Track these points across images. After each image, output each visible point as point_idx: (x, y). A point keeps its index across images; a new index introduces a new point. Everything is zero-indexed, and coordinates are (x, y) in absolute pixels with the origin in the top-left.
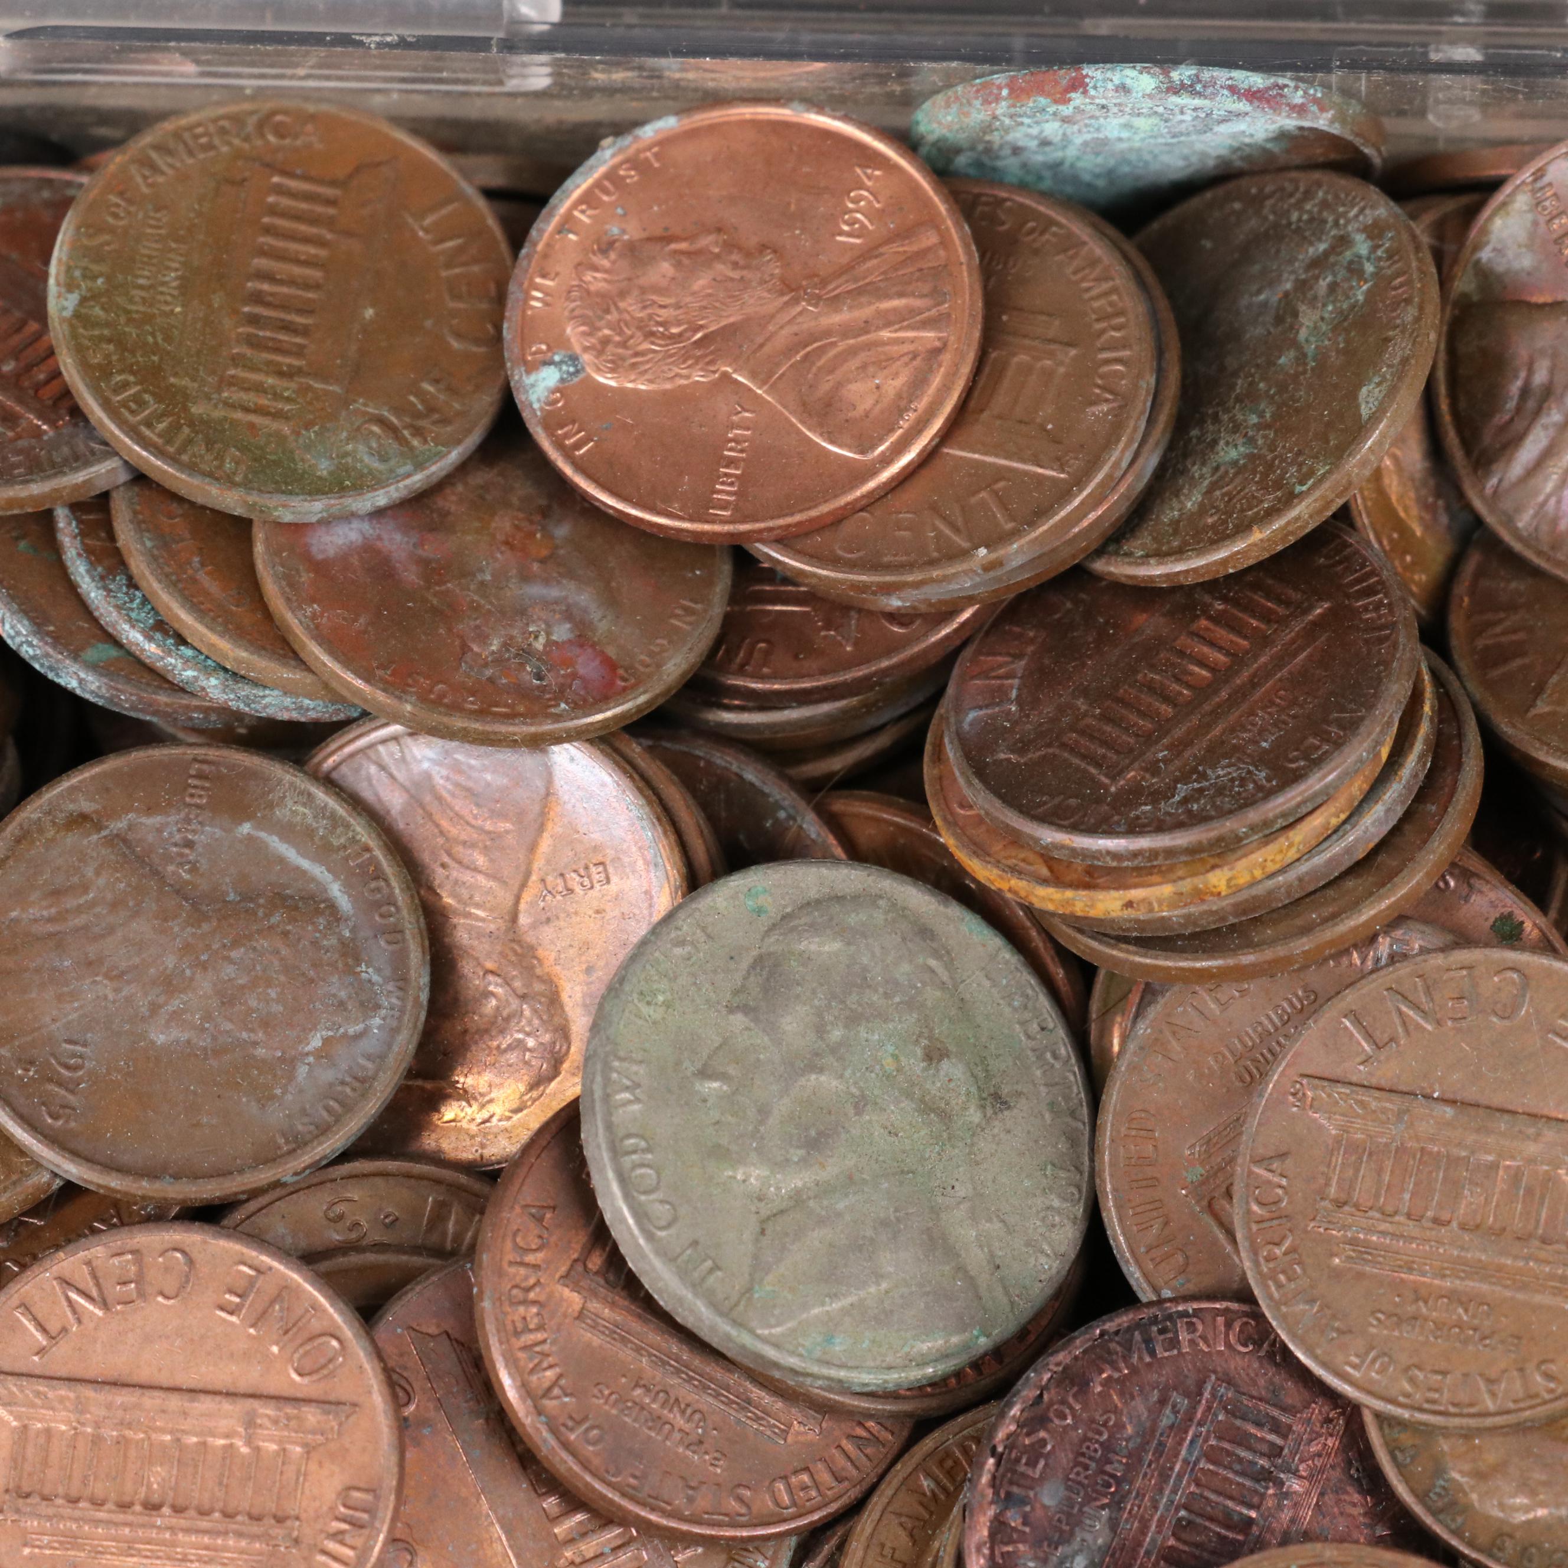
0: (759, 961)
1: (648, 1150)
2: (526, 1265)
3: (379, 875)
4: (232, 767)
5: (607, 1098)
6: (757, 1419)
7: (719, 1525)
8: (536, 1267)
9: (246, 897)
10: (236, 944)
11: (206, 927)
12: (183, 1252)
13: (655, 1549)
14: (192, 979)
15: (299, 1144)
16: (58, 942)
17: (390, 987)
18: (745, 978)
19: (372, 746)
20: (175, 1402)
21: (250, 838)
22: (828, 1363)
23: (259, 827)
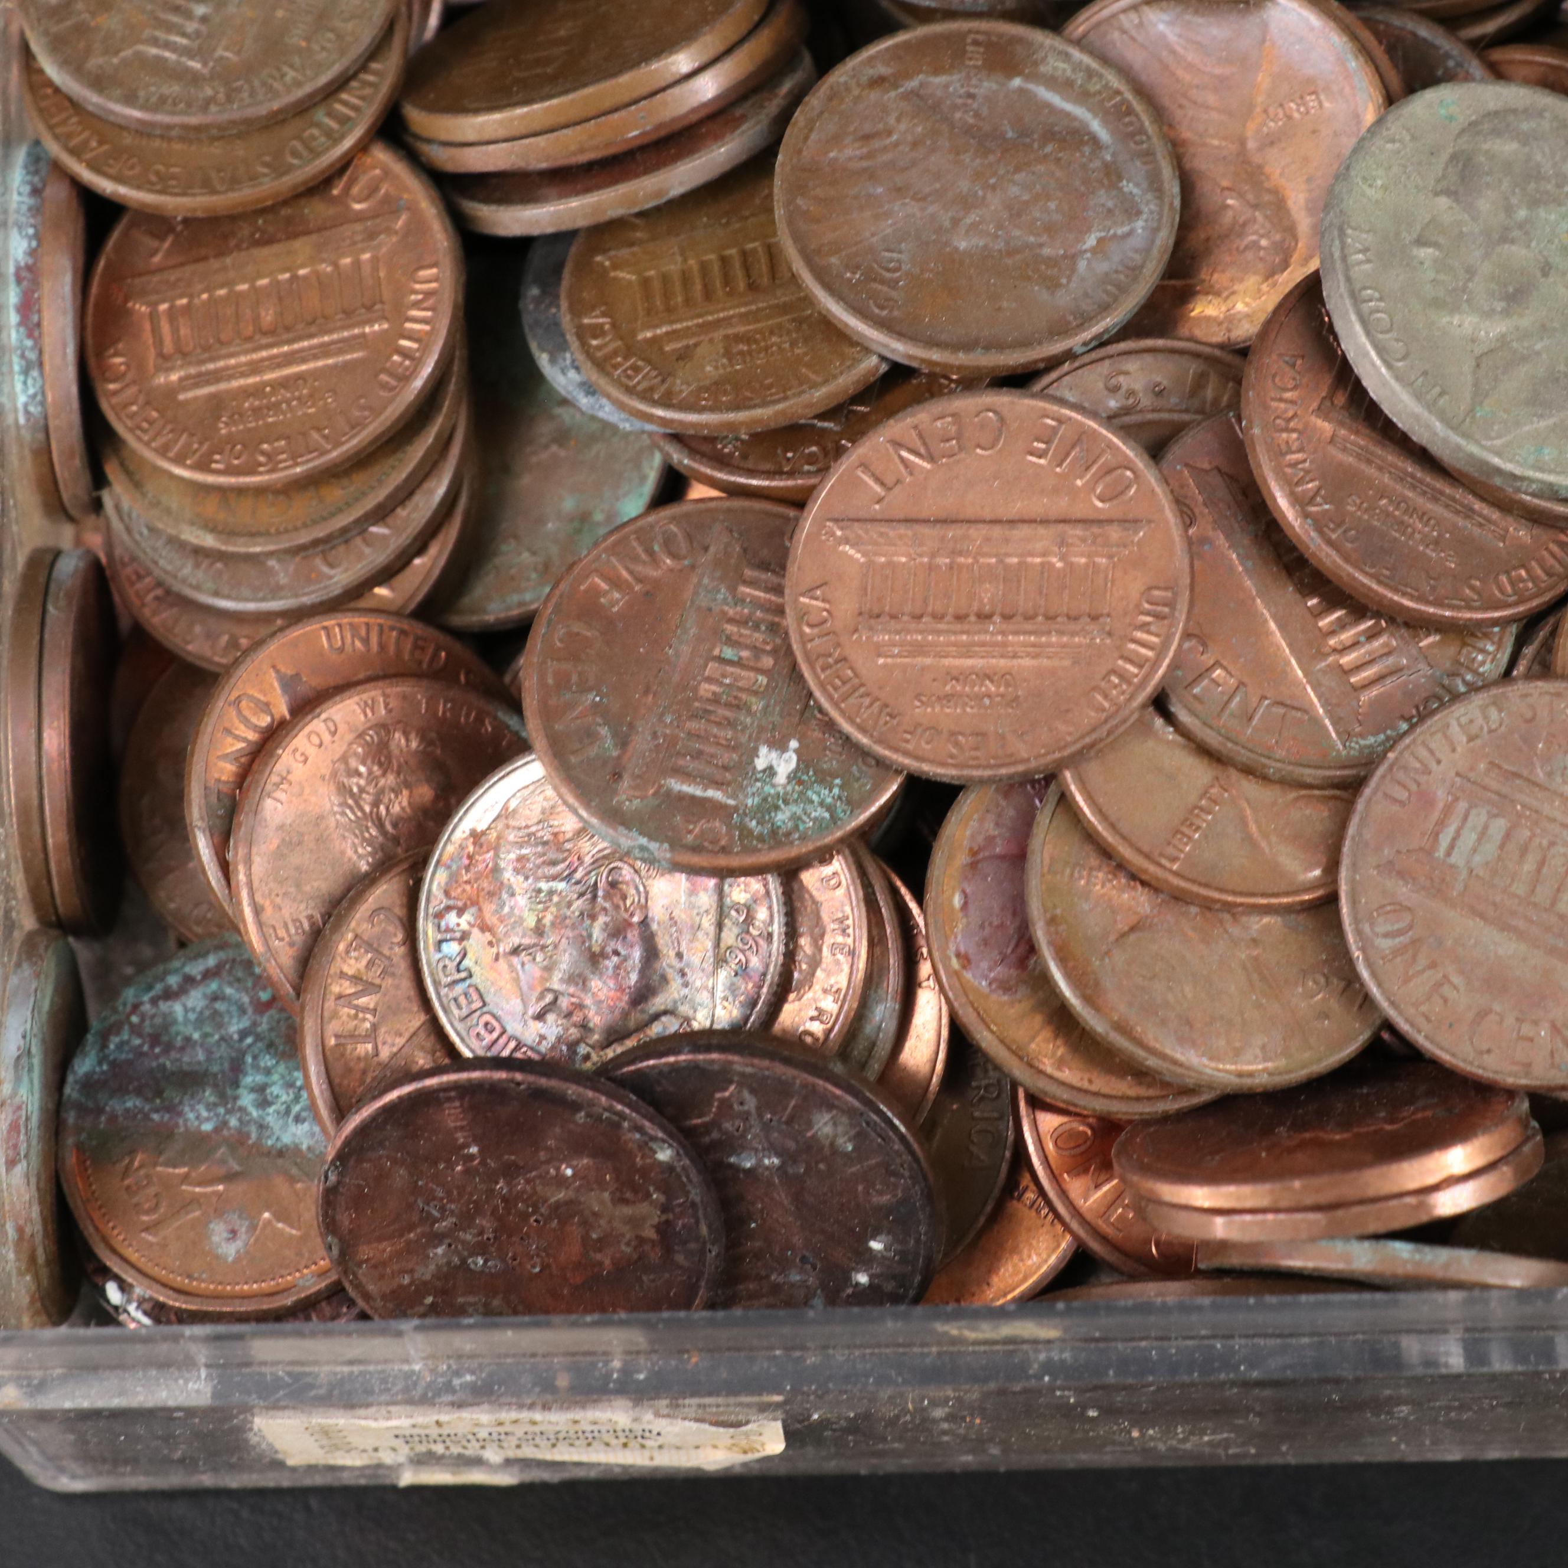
0: (1454, 157)
1: (1381, 299)
2: (1285, 401)
3: (1130, 111)
4: (1000, 36)
5: (1344, 258)
6: (1481, 525)
7: (1458, 608)
8: (1292, 402)
9: (1024, 133)
10: (1018, 169)
11: (992, 158)
12: (995, 412)
13: (1402, 637)
14: (984, 198)
15: (1085, 320)
16: (871, 175)
17: (1149, 196)
18: (1445, 169)
19: (1114, 16)
20: (997, 531)
21: (1021, 91)
22: (1541, 470)
23: (1028, 78)
